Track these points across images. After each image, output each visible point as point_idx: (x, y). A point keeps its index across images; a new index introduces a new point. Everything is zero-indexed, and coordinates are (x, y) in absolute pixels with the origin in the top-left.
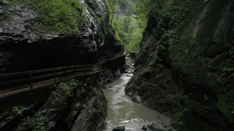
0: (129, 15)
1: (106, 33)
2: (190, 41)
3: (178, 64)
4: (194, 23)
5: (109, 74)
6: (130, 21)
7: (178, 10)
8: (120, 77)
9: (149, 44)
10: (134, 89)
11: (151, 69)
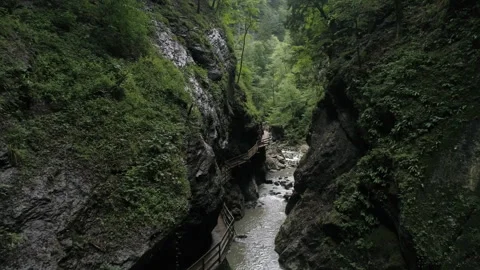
0: (265, 36)
1: (231, 111)
2: (461, 197)
3: (432, 254)
4: (465, 148)
5: (236, 198)
6: (269, 51)
7: (416, 98)
8: (258, 196)
9: (332, 146)
10: (301, 257)
11: (345, 221)
